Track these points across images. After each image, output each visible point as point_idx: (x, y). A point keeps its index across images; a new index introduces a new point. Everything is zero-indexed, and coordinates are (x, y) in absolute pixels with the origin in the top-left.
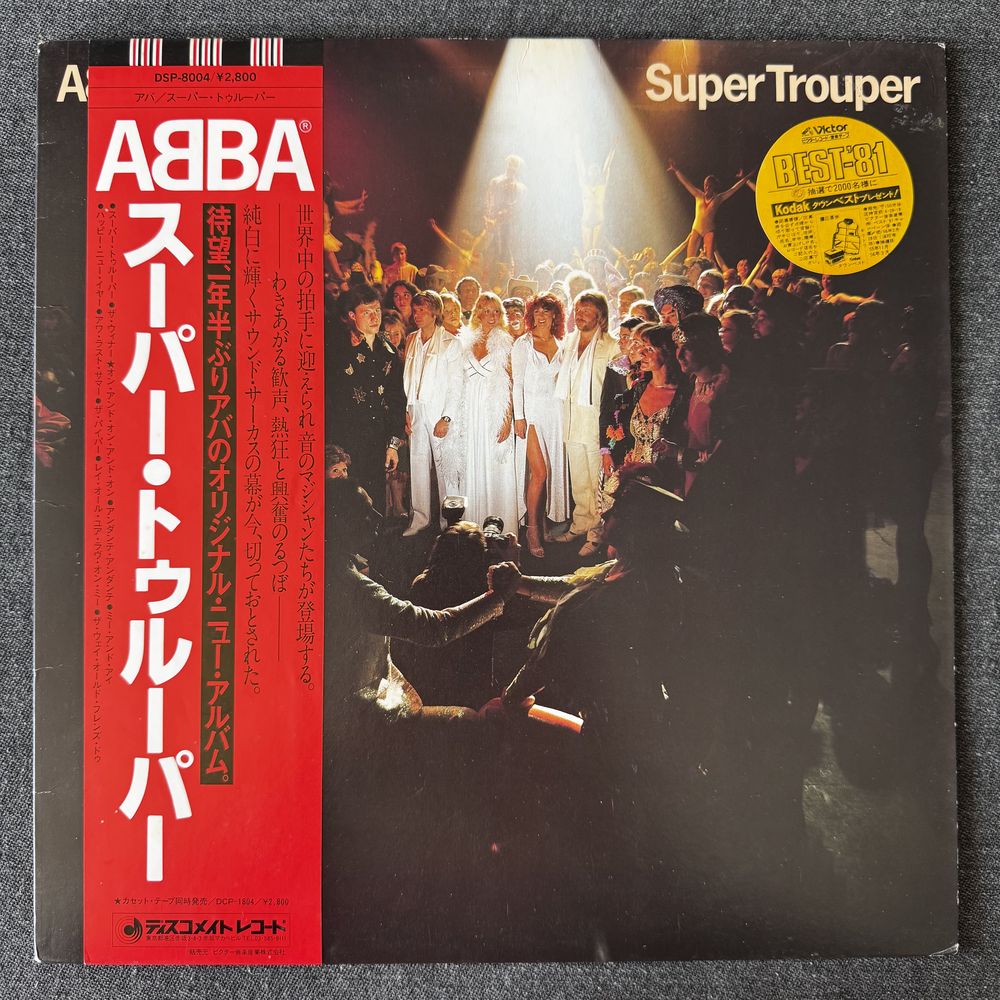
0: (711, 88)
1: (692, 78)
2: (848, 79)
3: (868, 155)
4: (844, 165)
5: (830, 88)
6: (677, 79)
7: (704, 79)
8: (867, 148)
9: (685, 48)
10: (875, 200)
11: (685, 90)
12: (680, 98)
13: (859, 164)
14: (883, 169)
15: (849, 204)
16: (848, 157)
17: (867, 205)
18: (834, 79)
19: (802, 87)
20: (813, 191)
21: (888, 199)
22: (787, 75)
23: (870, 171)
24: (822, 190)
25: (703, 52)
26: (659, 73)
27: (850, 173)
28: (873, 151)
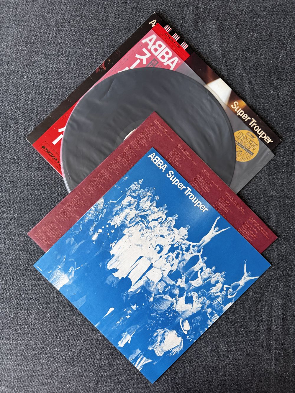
0: (241, 113)
1: (240, 109)
2: (262, 131)
3: (254, 145)
4: (249, 143)
5: (258, 130)
6: (238, 107)
7: (242, 111)
8: (255, 144)
9: (243, 104)
10: (248, 152)
11: (237, 110)
12: (236, 110)
13: (251, 145)
14: (254, 149)
15: (244, 149)
16: (251, 142)
17: (246, 152)
18: (260, 129)
19: (254, 126)
20: (241, 142)
21: (250, 154)
22: (254, 122)
23: (252, 147)
24: (242, 143)
25: (246, 107)
26: (236, 104)
27: (249, 145)
28: (255, 145)
